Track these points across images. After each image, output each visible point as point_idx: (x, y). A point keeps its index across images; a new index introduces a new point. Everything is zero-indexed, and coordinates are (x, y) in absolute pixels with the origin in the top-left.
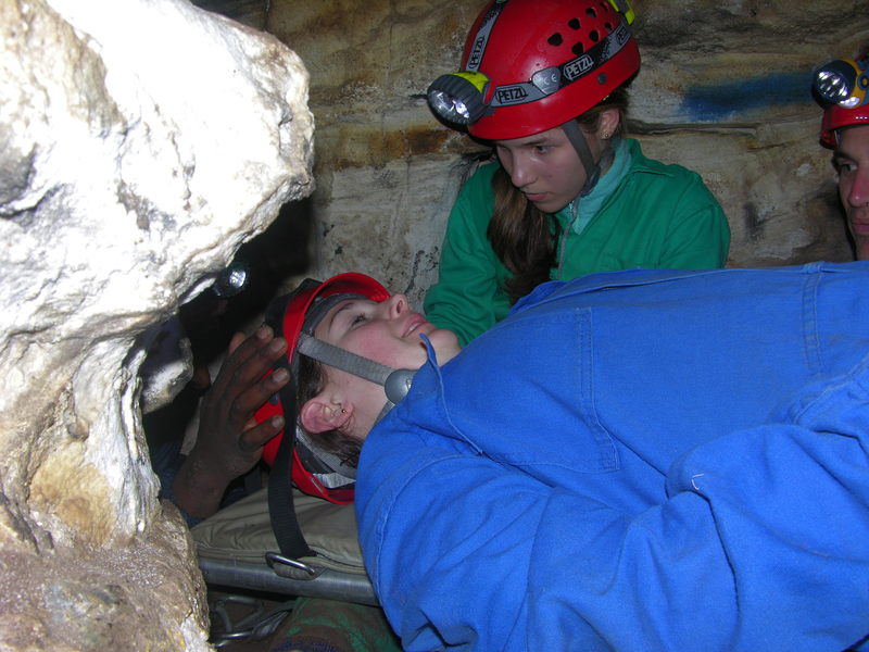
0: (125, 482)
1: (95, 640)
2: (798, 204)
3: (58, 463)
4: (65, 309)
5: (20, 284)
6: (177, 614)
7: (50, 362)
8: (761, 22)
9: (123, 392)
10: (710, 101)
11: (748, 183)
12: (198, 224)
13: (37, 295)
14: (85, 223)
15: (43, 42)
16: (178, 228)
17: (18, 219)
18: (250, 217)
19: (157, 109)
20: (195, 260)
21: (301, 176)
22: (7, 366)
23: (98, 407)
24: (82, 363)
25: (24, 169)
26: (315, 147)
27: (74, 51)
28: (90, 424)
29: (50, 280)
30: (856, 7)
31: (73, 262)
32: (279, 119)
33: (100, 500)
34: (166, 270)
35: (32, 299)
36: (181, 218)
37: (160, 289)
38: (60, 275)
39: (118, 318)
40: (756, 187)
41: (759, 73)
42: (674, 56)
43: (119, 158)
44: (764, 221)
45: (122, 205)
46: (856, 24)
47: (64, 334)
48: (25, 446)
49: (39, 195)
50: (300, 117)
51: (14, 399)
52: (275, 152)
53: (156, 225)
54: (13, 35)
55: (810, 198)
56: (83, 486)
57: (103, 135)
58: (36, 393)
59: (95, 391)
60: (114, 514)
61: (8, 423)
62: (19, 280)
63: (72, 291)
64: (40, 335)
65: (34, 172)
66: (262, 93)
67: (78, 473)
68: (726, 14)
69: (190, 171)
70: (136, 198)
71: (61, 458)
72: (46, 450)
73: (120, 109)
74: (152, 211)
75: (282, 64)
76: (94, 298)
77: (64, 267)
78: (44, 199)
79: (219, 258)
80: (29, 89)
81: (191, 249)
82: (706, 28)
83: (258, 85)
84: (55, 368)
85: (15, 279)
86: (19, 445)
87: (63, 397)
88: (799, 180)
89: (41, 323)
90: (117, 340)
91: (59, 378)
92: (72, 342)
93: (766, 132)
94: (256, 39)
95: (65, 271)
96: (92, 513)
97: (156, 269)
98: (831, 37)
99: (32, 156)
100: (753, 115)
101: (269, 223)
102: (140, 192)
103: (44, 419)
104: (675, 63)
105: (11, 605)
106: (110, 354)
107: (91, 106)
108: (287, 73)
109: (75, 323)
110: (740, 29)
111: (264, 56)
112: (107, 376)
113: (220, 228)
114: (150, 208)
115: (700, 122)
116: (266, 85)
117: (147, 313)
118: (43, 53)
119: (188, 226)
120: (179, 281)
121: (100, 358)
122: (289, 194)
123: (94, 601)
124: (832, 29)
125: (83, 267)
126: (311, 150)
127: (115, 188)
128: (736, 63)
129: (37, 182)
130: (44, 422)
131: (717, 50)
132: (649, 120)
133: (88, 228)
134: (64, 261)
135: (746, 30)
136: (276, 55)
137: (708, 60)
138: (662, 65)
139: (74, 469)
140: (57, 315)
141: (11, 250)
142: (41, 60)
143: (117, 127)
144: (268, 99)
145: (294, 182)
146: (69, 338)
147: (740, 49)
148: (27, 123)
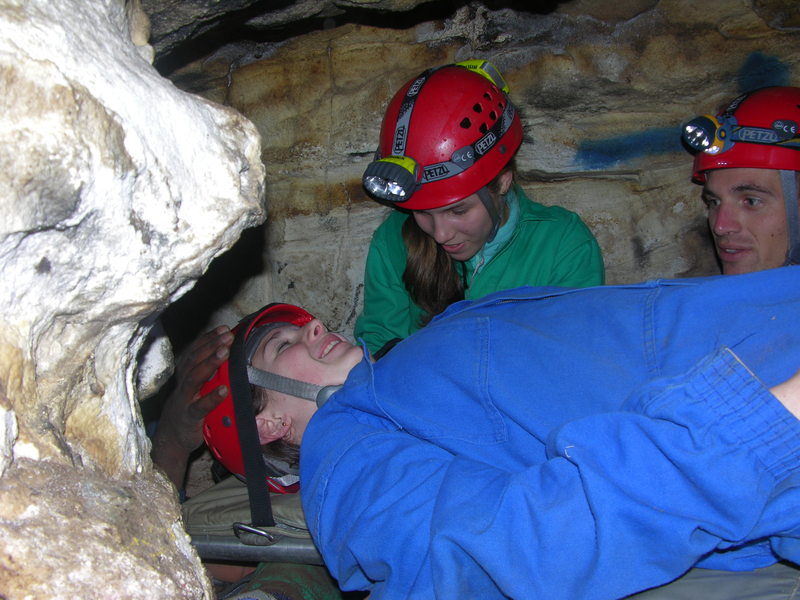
0: (129, 433)
1: (116, 518)
2: (676, 236)
3: (83, 411)
4: (92, 298)
5: (63, 280)
6: (169, 518)
7: (80, 338)
8: (636, 87)
9: (127, 365)
10: (600, 153)
11: (634, 220)
12: (183, 241)
13: (75, 287)
14: (108, 238)
15: (87, 117)
16: (170, 244)
17: (66, 232)
18: (220, 237)
19: (156, 160)
20: (181, 267)
21: (256, 209)
22: (51, 339)
23: (111, 374)
24: (101, 340)
25: (75, 198)
26: (267, 188)
27: (105, 123)
28: (105, 386)
29: (84, 277)
30: (709, 75)
31: (100, 264)
32: (240, 169)
33: (112, 442)
34: (161, 273)
35: (71, 290)
36: (172, 239)
37: (157, 286)
38: (90, 274)
39: (128, 306)
40: (641, 223)
41: (638, 128)
42: (568, 116)
43: (131, 194)
44: (649, 252)
45: (132, 228)
46: (711, 88)
47: (90, 318)
48: (64, 394)
49: (82, 217)
50: (255, 167)
51: (56, 363)
52: (236, 191)
53: (155, 242)
54: (70, 113)
55: (686, 230)
56: (99, 431)
57: (123, 178)
58: (70, 359)
59: (109, 363)
60: (120, 454)
61: (52, 379)
62: (64, 276)
63: (98, 285)
64: (74, 317)
65: (80, 200)
66: (227, 150)
67: (98, 420)
68: (606, 82)
69: (178, 204)
70: (142, 222)
71: (85, 409)
72: (76, 401)
73: (134, 160)
74: (152, 232)
75: (241, 129)
76: (112, 292)
77: (93, 269)
78: (84, 220)
79: (198, 266)
80: (79, 147)
81: (178, 259)
82: (592, 93)
83: (224, 144)
84: (83, 342)
85: (61, 275)
86: (60, 393)
87: (88, 363)
88: (675, 216)
89: (76, 308)
90: (126, 324)
91: (86, 350)
92: (95, 324)
93: (647, 177)
94: (223, 112)
95: (94, 272)
96: (106, 452)
97: (155, 272)
98: (693, 99)
99: (80, 190)
100: (634, 163)
101: (233, 243)
102: (144, 218)
103: (76, 377)
104: (569, 122)
105: (60, 493)
106: (120, 334)
107: (116, 158)
108: (245, 136)
109: (98, 310)
110: (618, 93)
111: (228, 124)
112: (117, 352)
113: (199, 244)
114: (151, 229)
115: (592, 170)
116: (230, 145)
117: (148, 303)
118: (87, 124)
119: (176, 243)
120: (170, 281)
121: (113, 338)
122: (247, 222)
123: (114, 495)
124: (694, 92)
125: (106, 268)
126: (263, 191)
127: (128, 214)
128: (619, 121)
129: (82, 206)
130: (76, 379)
131: (601, 111)
132: (550, 170)
133: (110, 241)
134: (93, 263)
135: (624, 94)
136: (237, 123)
137: (595, 119)
138: (558, 124)
139: (94, 417)
140: (86, 303)
141: (60, 255)
142: (86, 129)
143: (131, 173)
144: (232, 154)
145: (251, 213)
146: (93, 321)
147: (621, 109)
148: (78, 169)
